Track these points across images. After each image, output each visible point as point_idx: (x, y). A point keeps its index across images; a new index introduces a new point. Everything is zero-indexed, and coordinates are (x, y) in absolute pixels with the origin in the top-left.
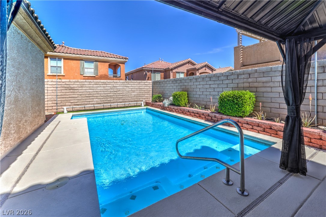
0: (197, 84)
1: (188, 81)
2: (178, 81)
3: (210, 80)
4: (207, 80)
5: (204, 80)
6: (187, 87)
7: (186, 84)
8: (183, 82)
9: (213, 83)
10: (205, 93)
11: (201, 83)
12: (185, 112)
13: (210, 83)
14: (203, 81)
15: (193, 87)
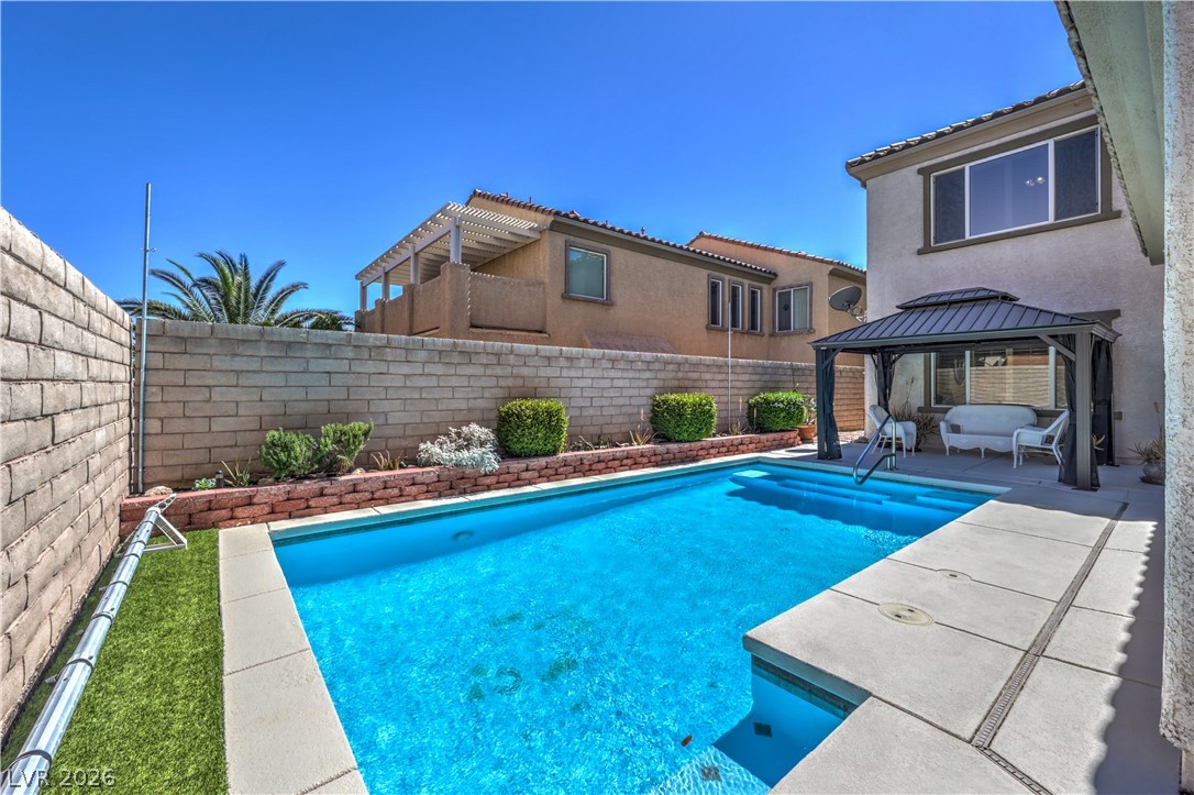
0: (573, 373)
1: (537, 361)
2: (479, 353)
3: (613, 368)
4: (604, 366)
5: (596, 365)
6: (536, 383)
7: (525, 371)
8: (512, 362)
9: (619, 374)
10: (597, 402)
11: (587, 373)
12: (587, 467)
13: (613, 374)
14: (593, 367)
15: (560, 382)
